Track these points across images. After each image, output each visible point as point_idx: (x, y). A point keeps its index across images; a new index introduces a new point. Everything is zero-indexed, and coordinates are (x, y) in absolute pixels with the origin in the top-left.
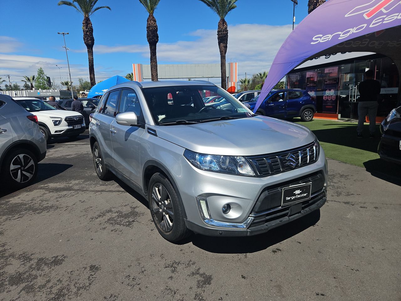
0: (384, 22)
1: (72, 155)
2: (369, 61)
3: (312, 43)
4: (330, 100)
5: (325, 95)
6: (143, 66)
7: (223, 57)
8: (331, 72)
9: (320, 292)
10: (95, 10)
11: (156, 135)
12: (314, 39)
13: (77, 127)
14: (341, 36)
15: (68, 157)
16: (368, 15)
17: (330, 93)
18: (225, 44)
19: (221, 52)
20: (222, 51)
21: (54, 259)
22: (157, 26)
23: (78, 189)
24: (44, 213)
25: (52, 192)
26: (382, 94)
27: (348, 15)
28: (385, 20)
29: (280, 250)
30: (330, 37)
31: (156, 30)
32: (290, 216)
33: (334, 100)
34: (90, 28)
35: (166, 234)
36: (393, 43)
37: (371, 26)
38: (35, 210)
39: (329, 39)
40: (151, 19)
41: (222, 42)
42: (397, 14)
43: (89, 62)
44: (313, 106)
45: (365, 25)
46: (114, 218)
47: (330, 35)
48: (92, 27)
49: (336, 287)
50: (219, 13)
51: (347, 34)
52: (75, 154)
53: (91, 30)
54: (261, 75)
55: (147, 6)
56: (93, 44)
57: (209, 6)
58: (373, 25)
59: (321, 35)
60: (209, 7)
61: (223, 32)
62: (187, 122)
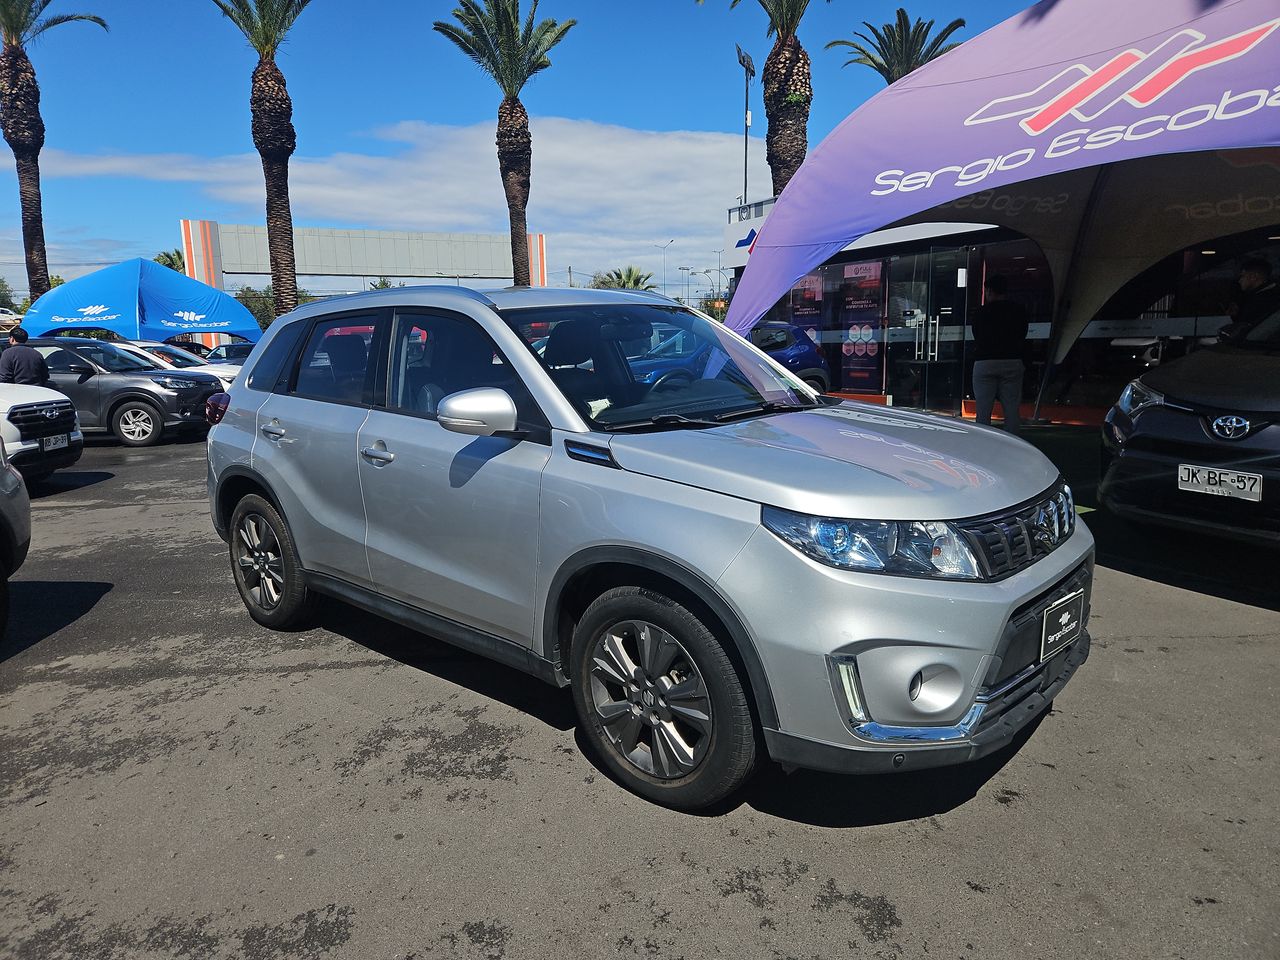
0: (1087, 147)
1: (75, 547)
2: (967, 249)
3: (874, 193)
4: (860, 354)
5: (848, 341)
6: (223, 228)
7: (517, 217)
8: (863, 275)
9: (1202, 896)
10: (49, 24)
11: (613, 464)
12: (878, 180)
13: (56, 442)
14: (961, 177)
15: (66, 555)
16: (1035, 125)
17: (859, 336)
18: (523, 175)
19: (510, 198)
20: (515, 198)
21: (303, 925)
22: (288, 98)
23: (205, 669)
24: (129, 766)
25: (102, 686)
26: (1032, 340)
27: (975, 119)
28: (1087, 140)
29: (1016, 794)
30: (929, 178)
31: (288, 113)
32: (1044, 690)
33: (872, 355)
34: (29, 86)
35: (667, 785)
36: (1046, 202)
37: (1049, 155)
38: (84, 759)
39: (926, 183)
40: (267, 71)
41: (514, 170)
42: (1122, 128)
43: (23, 207)
44: (822, 373)
45: (1032, 152)
46: (424, 755)
47: (927, 174)
48: (35, 81)
49: (1225, 873)
50: (499, 78)
51: (979, 174)
52: (88, 544)
53: (33, 95)
54: (619, 276)
55: (250, 27)
56: (38, 142)
57: (468, 51)
58: (1054, 151)
59: (901, 173)
60: (468, 56)
61: (516, 136)
62: (685, 421)
